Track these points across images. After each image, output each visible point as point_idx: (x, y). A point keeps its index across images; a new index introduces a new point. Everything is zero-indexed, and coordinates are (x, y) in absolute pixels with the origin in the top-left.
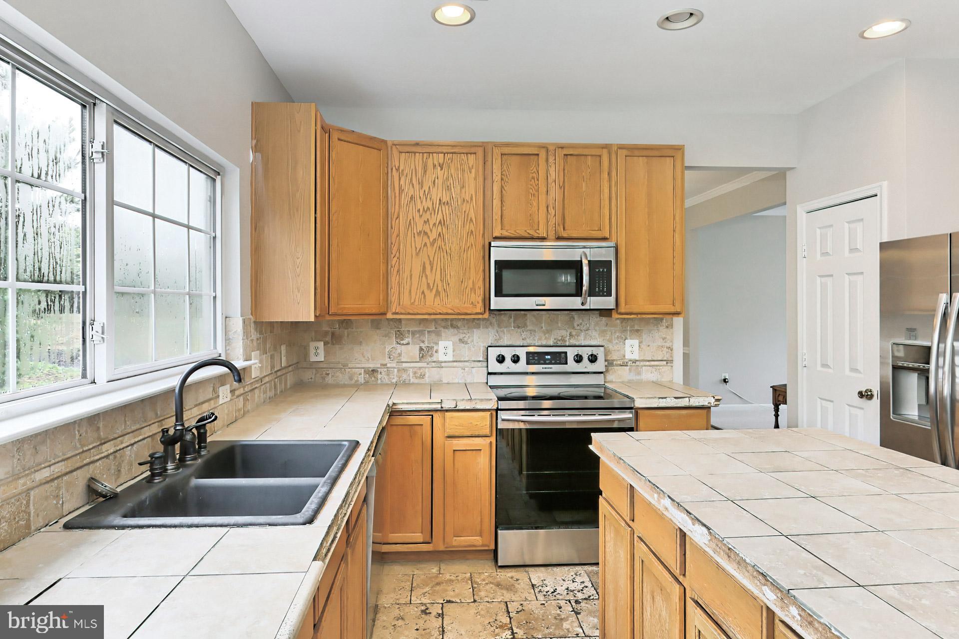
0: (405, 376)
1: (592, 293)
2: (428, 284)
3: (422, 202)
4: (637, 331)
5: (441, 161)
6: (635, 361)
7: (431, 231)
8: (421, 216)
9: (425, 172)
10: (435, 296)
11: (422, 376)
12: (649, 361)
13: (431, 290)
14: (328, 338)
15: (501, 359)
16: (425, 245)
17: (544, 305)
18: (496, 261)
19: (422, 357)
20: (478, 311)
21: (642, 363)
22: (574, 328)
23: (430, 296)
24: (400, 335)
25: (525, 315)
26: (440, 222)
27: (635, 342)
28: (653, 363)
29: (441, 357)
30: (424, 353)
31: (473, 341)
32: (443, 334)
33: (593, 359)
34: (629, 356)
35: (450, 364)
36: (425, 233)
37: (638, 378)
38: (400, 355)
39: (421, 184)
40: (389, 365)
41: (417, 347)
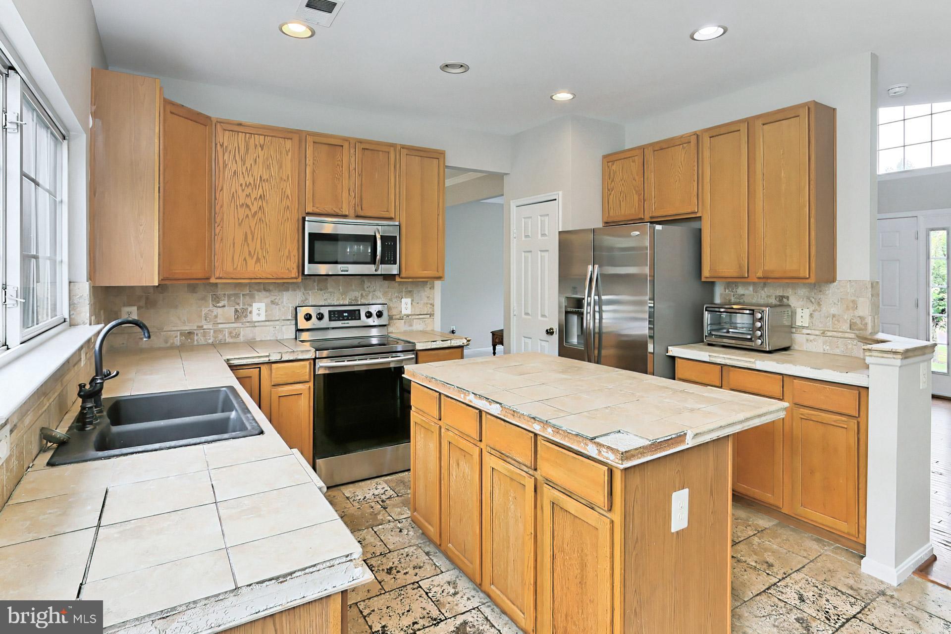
0: (220, 337)
1: (383, 262)
2: (250, 252)
3: (244, 178)
4: (410, 292)
5: (262, 143)
6: (408, 316)
7: (253, 204)
8: (243, 190)
9: (247, 150)
10: (256, 263)
11: (238, 335)
12: (418, 315)
13: (252, 258)
14: (142, 303)
15: (308, 317)
16: (247, 216)
17: (347, 271)
18: (310, 234)
19: (237, 319)
20: (294, 276)
21: (413, 317)
22: (364, 290)
23: (251, 262)
24: (216, 299)
25: (327, 279)
26: (261, 196)
27: (409, 300)
28: (421, 316)
29: (255, 318)
30: (240, 315)
31: (282, 302)
32: (257, 297)
33: (380, 314)
34: (404, 312)
35: (263, 324)
36: (248, 206)
37: (410, 328)
38: (216, 317)
39: (244, 163)
40: (205, 327)
41: (233, 309)
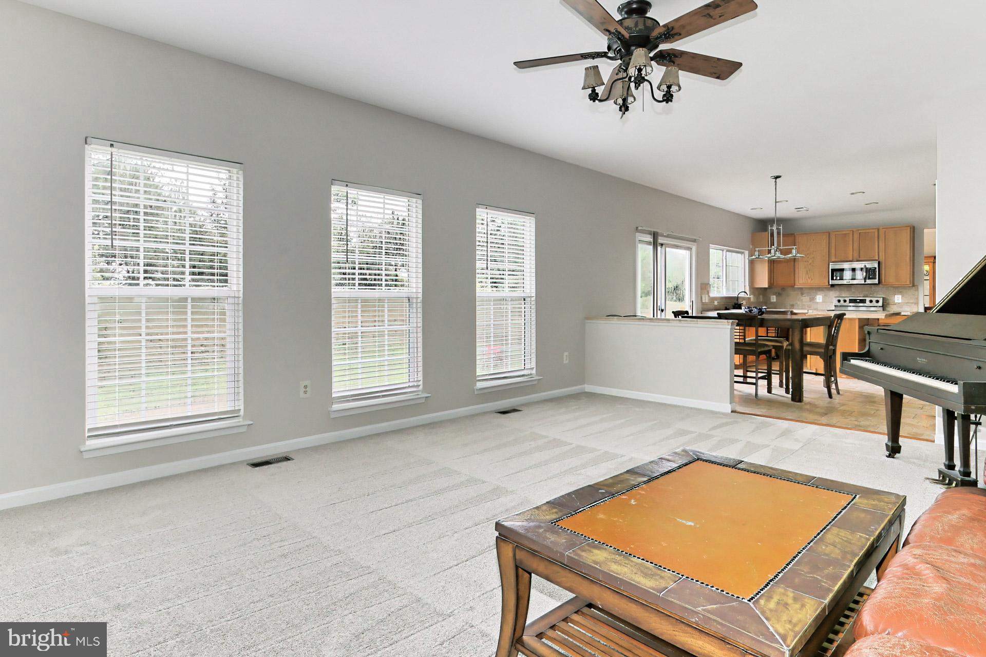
0: (804, 307)
2: (809, 277)
4: (901, 292)
6: (900, 303)
7: (810, 261)
8: (806, 257)
10: (812, 281)
11: (810, 307)
12: (907, 303)
13: (810, 279)
14: (776, 294)
15: (839, 301)
17: (850, 283)
18: (832, 270)
19: (810, 301)
20: (827, 285)
21: (903, 304)
23: (810, 281)
24: (802, 294)
26: (813, 258)
27: (900, 296)
29: (818, 301)
30: (812, 299)
31: (829, 295)
32: (818, 293)
33: (877, 301)
34: (896, 301)
35: (821, 303)
37: (902, 309)
38: (802, 300)
40: (798, 303)
41: (809, 297)
